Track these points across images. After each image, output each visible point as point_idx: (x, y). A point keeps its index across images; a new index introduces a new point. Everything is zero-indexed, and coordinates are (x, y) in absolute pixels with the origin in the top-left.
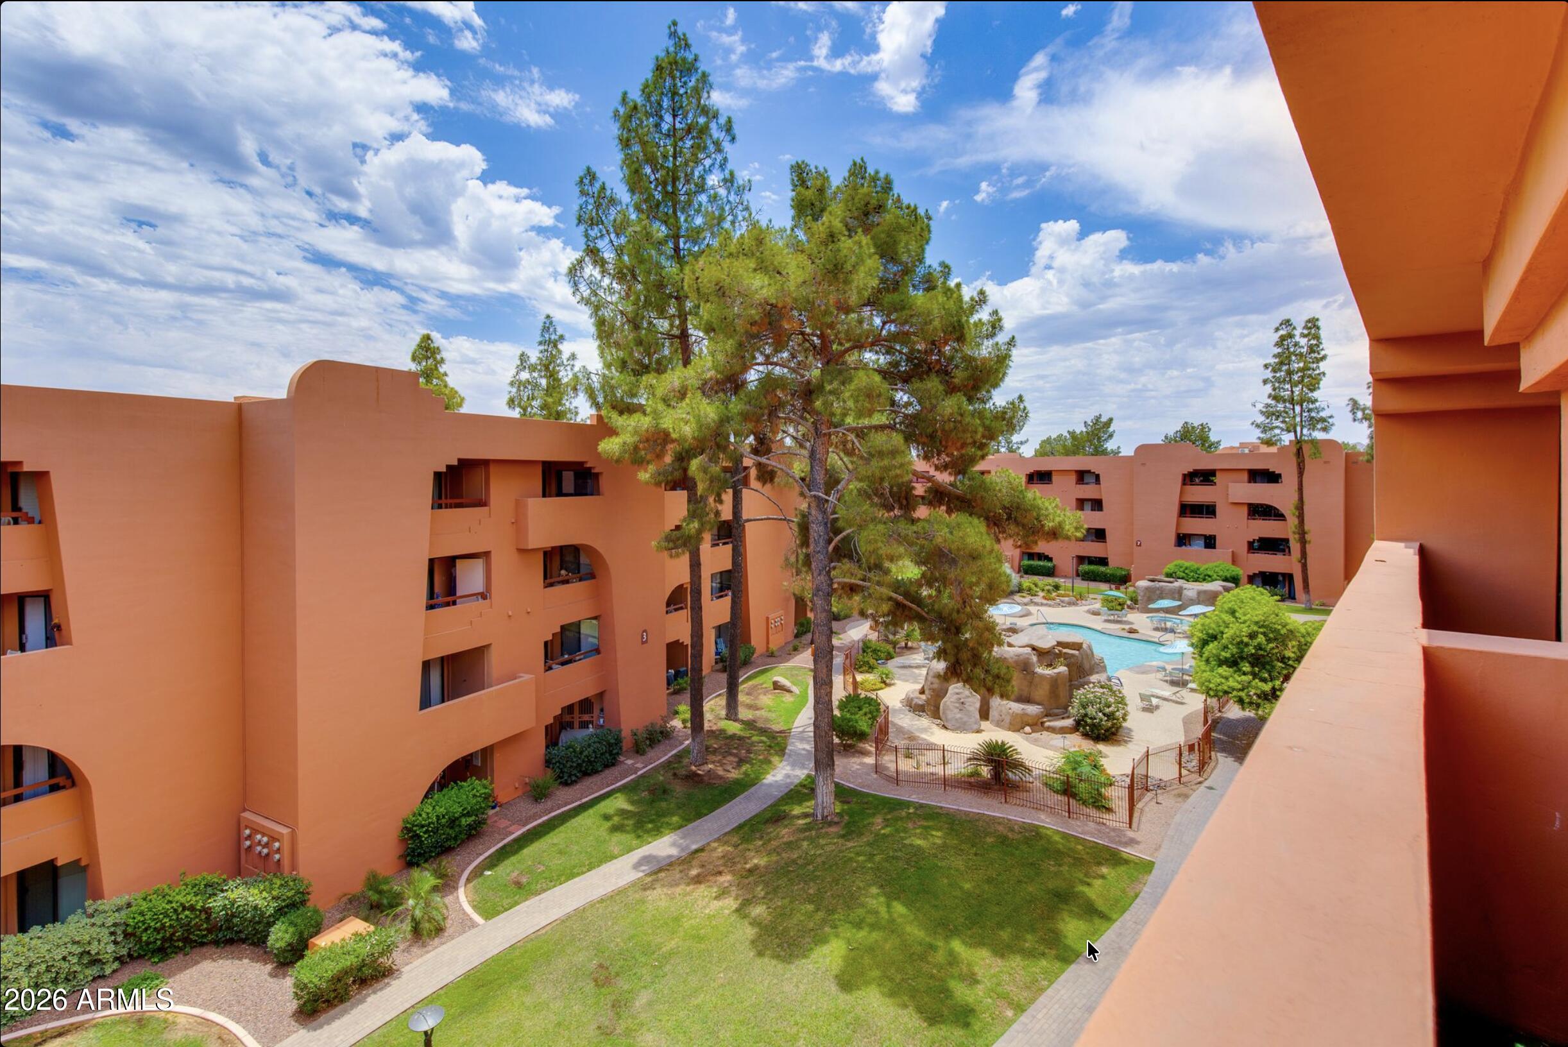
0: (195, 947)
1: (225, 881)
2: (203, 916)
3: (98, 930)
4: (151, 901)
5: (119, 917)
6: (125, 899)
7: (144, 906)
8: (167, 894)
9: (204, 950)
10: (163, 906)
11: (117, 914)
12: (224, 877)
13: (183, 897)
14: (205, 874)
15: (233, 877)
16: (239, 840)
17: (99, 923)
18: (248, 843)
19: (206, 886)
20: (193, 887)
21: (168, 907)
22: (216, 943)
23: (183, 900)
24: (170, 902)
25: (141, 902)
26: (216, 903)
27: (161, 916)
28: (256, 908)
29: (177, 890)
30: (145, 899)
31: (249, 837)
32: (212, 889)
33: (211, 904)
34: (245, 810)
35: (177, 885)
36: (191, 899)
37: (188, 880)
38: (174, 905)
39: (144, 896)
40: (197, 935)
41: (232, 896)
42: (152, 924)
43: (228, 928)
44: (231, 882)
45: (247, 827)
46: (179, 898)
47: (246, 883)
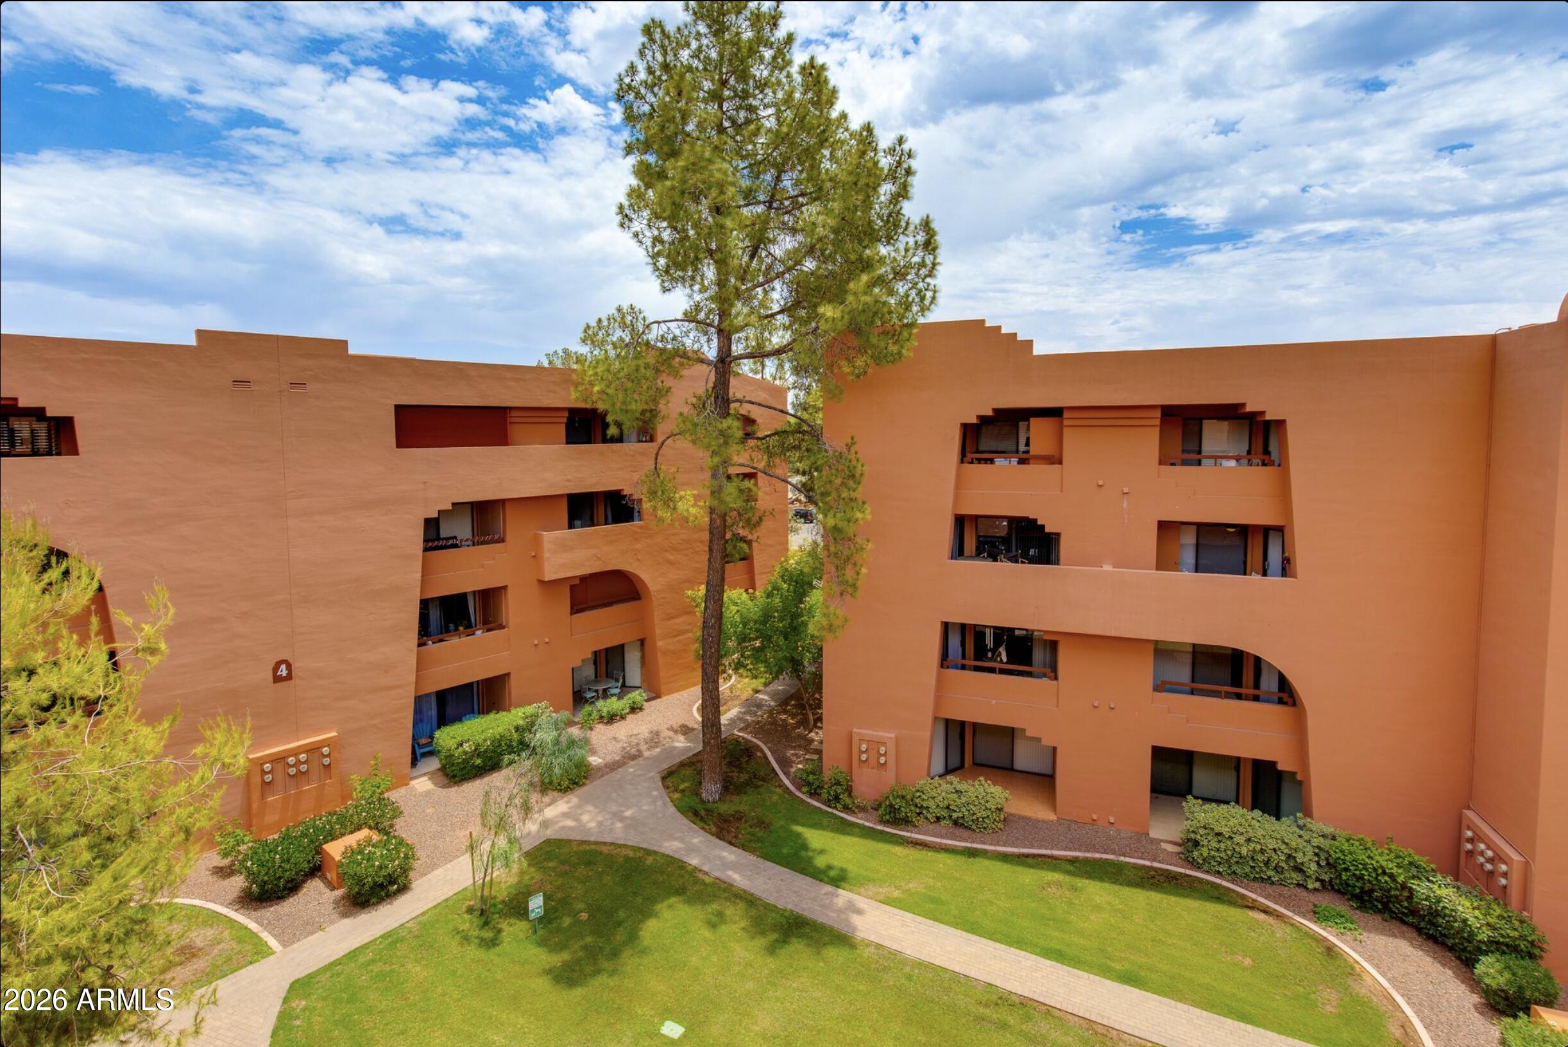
0: (1393, 918)
1: (1433, 870)
2: (1406, 894)
3: (1305, 844)
4: (1353, 845)
5: (1325, 844)
6: (1329, 830)
7: (1346, 847)
8: (1369, 848)
9: (1405, 928)
10: (1362, 857)
11: (1322, 840)
12: (1433, 866)
13: (1382, 859)
14: (1412, 852)
15: (1444, 873)
16: (1459, 839)
17: (1306, 838)
18: (1469, 846)
19: (1411, 863)
20: (1397, 857)
21: (1368, 861)
22: (1419, 931)
23: (1384, 864)
24: (1370, 857)
25: (1344, 841)
26: (1421, 888)
27: (1360, 866)
28: (1465, 921)
29: (1380, 851)
30: (1348, 841)
31: (1470, 840)
32: (1419, 872)
33: (1414, 884)
34: (1469, 808)
35: (1382, 846)
36: (1392, 867)
37: (1393, 847)
38: (1374, 862)
39: (1348, 837)
40: (1397, 908)
41: (1438, 892)
42: (1352, 868)
43: (1431, 923)
44: (1439, 877)
45: (1469, 828)
46: (1378, 858)
47: (1458, 888)
